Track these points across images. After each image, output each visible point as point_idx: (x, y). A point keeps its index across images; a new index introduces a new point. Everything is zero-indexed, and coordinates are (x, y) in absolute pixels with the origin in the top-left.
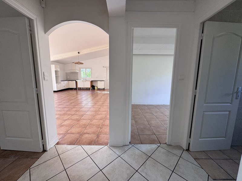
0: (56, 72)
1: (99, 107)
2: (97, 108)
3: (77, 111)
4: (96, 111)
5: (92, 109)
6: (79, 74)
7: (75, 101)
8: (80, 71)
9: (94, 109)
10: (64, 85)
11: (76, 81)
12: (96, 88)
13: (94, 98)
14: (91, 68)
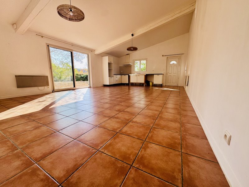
0: (109, 64)
1: (160, 109)
2: (156, 111)
3: (121, 112)
4: (154, 118)
5: (147, 112)
6: (132, 67)
7: (123, 96)
8: (134, 64)
9: (150, 111)
10: (117, 79)
11: (128, 75)
12: (151, 84)
13: (149, 95)
14: (146, 59)
